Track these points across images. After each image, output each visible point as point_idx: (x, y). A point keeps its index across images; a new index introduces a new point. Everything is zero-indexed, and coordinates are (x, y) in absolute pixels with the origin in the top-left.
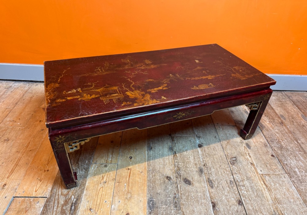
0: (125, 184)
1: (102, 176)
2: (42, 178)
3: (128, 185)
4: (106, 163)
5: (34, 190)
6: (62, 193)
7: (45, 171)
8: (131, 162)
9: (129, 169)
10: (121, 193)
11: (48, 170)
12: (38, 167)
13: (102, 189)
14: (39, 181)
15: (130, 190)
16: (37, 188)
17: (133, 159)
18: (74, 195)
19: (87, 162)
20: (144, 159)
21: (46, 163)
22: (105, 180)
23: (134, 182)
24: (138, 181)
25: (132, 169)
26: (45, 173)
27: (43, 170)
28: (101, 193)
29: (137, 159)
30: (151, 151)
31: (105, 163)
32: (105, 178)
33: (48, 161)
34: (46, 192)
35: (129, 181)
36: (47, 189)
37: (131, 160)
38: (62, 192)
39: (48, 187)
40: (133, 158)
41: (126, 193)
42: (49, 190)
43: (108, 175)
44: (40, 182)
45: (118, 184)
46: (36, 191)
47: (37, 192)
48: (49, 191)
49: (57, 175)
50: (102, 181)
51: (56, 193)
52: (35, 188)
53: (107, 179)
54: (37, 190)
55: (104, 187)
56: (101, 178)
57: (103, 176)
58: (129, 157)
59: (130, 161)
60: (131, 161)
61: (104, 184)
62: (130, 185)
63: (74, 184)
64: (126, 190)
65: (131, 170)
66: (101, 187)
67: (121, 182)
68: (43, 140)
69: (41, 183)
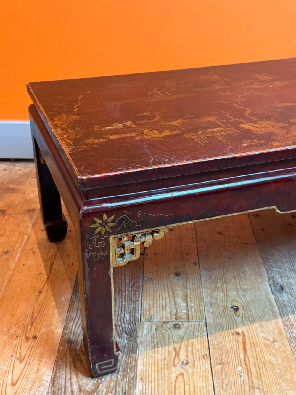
0: (240, 368)
1: (175, 349)
2: (23, 354)
3: (249, 371)
4: (176, 319)
5: (9, 382)
6: (82, 388)
7: (27, 339)
8: (240, 318)
9: (238, 334)
10: (234, 388)
11: (35, 337)
12: (9, 330)
13: (180, 379)
14: (17, 362)
15: (255, 381)
16: (15, 378)
17: (241, 311)
18: (114, 392)
19: (128, 319)
20: (271, 312)
21: (28, 320)
22: (182, 357)
23: (260, 364)
24: (270, 362)
25: (246, 334)
26: (29, 342)
27: (24, 337)
28: (182, 389)
29: (253, 311)
30: (284, 295)
31: (173, 319)
32: (181, 353)
33: (32, 317)
34: (39, 387)
35: (247, 359)
36: (41, 380)
37: (237, 314)
38: (80, 387)
39: (43, 375)
40: (240, 308)
41: (247, 388)
42: (45, 382)
43: (187, 346)
44: (21, 362)
45: (219, 366)
46: (13, 385)
47: (17, 386)
48: (48, 384)
49: (61, 348)
50: (177, 360)
51: (65, 388)
52: (10, 377)
53: (187, 356)
54: (14, 381)
55: (185, 374)
56: (174, 354)
57: (177, 349)
58: (230, 306)
59: (236, 317)
60: (238, 316)
61: (184, 366)
62: (253, 370)
63: (111, 363)
64: (246, 381)
65: (244, 336)
66: (178, 373)
67: (228, 363)
68: (10, 273)
69: (22, 365)
